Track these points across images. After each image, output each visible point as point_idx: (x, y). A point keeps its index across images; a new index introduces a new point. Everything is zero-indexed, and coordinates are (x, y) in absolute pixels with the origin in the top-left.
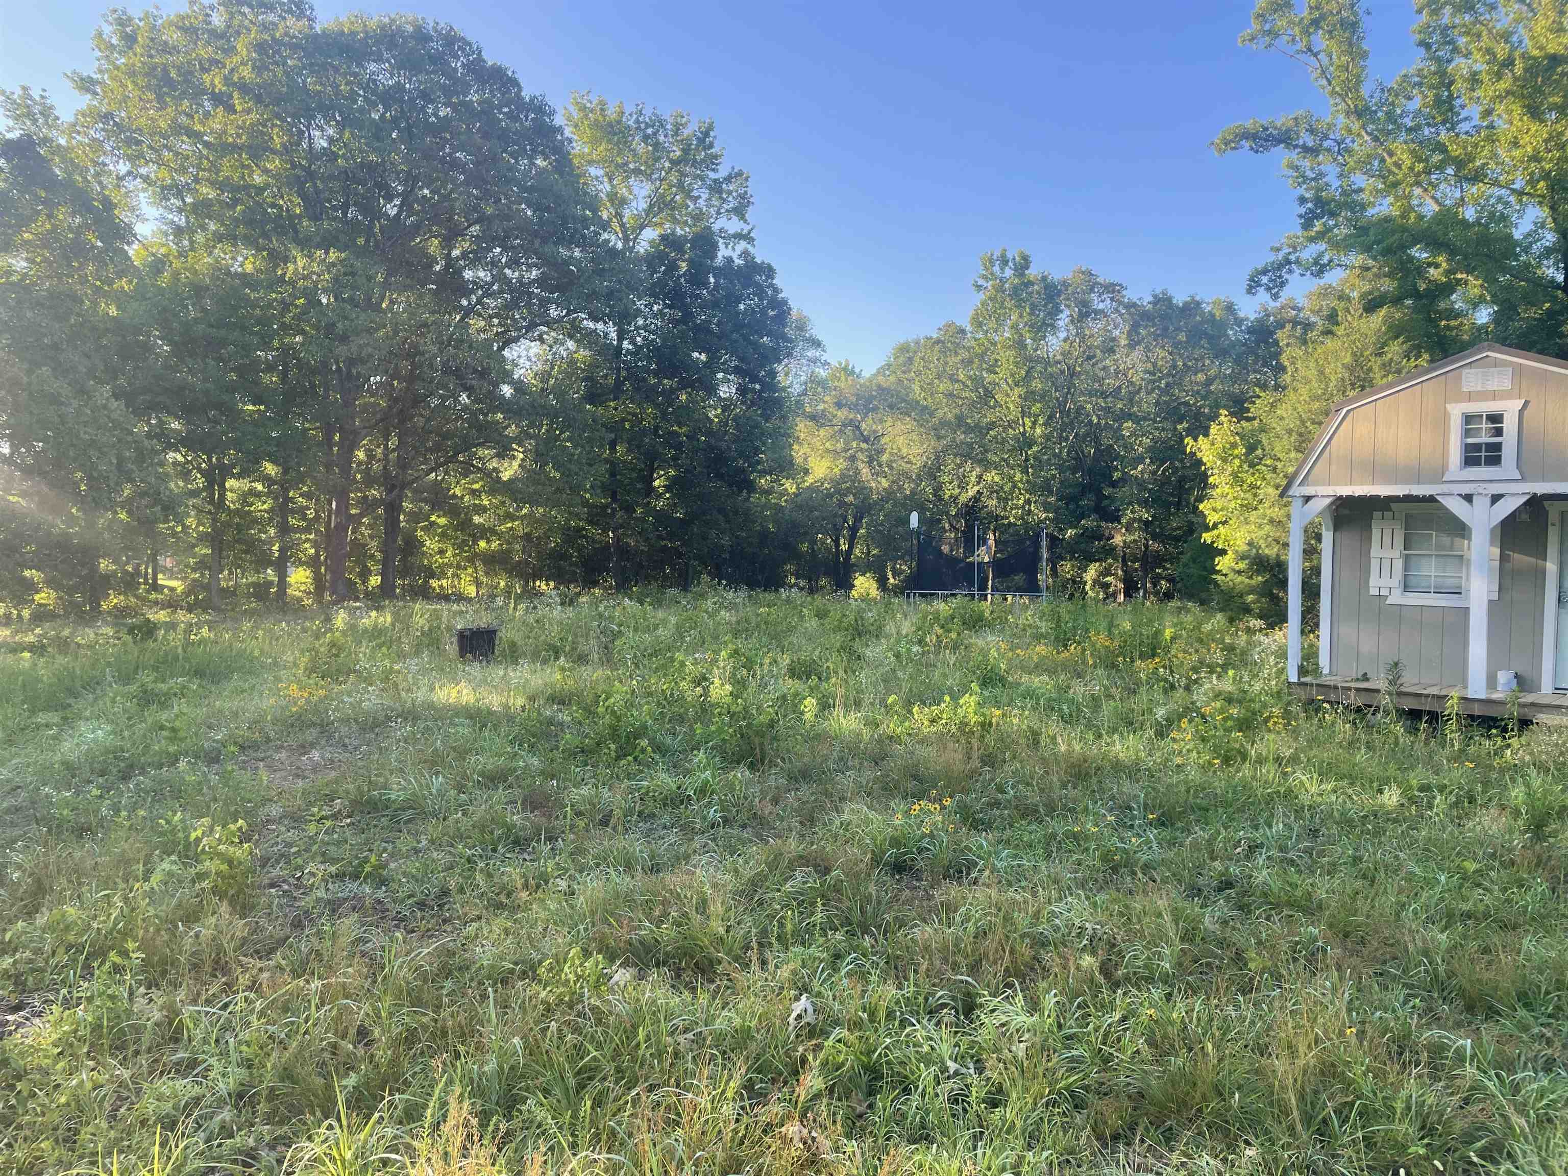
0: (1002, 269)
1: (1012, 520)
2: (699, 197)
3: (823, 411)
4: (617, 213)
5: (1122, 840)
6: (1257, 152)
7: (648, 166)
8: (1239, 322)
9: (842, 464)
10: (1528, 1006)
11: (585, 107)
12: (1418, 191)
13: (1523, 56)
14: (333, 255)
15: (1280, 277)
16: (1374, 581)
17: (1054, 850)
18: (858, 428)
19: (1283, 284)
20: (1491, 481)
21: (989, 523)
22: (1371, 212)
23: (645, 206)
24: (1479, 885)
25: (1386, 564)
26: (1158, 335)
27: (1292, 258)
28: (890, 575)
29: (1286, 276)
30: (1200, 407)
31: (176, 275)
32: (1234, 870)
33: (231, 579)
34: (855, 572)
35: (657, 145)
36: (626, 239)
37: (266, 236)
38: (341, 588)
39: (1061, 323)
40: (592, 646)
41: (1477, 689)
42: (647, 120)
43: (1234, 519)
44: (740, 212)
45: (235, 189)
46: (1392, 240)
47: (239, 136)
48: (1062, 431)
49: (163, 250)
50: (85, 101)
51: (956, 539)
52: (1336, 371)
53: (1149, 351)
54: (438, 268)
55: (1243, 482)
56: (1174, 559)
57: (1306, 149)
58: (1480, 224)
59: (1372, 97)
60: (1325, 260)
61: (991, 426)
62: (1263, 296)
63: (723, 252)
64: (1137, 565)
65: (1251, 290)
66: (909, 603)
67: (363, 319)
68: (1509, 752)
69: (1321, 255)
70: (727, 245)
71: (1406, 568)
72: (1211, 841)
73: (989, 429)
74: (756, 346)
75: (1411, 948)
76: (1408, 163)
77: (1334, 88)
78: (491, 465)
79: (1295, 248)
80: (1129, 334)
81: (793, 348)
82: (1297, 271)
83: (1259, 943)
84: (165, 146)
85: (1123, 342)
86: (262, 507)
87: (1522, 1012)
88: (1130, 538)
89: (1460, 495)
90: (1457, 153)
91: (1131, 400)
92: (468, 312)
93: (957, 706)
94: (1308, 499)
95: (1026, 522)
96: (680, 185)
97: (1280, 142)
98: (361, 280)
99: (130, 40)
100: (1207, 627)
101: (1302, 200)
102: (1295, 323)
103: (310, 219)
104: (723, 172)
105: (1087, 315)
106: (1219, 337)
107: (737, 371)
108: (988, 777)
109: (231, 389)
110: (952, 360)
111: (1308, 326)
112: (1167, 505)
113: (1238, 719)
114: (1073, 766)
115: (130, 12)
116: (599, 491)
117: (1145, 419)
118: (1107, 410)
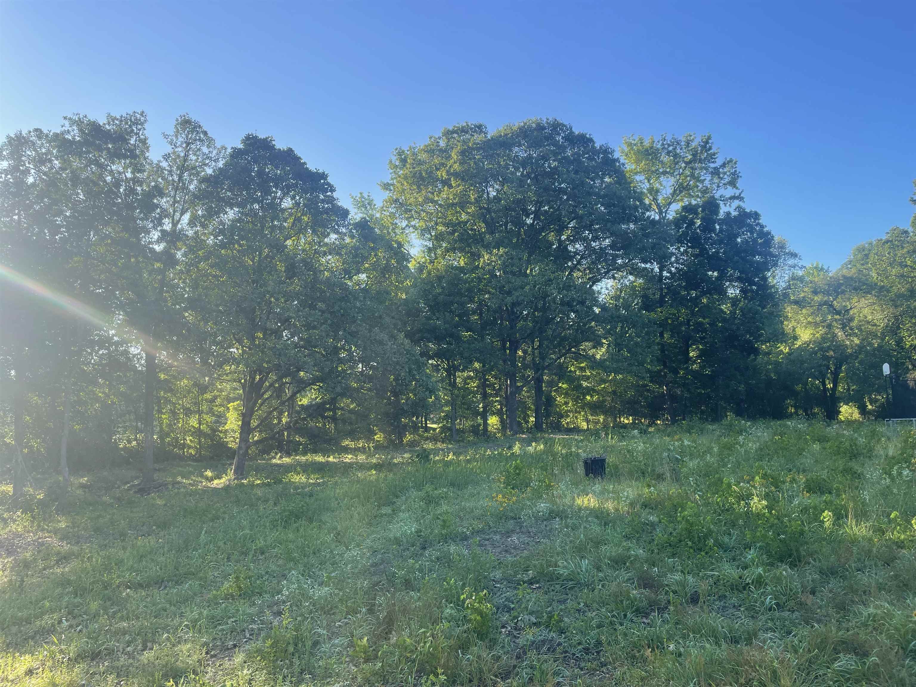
2: (705, 179)
3: (803, 297)
4: (654, 199)
7: (671, 168)
11: (631, 144)
14: (502, 251)
23: (671, 191)
28: (868, 404)
31: (429, 273)
33: (460, 424)
34: (840, 402)
35: (676, 156)
36: (661, 213)
37: (469, 245)
38: (515, 427)
40: (665, 470)
42: (669, 142)
44: (733, 183)
45: (454, 225)
47: (455, 199)
49: (423, 260)
50: (387, 195)
54: (555, 247)
63: (723, 209)
66: (890, 429)
67: (517, 281)
70: (725, 204)
74: (752, 263)
78: (591, 352)
81: (777, 261)
84: (422, 210)
86: (473, 384)
92: (573, 269)
96: (692, 176)
98: (516, 261)
99: (404, 161)
103: (489, 234)
104: (719, 162)
107: (739, 279)
109: (456, 326)
110: (900, 252)
115: (403, 148)
116: (656, 363)
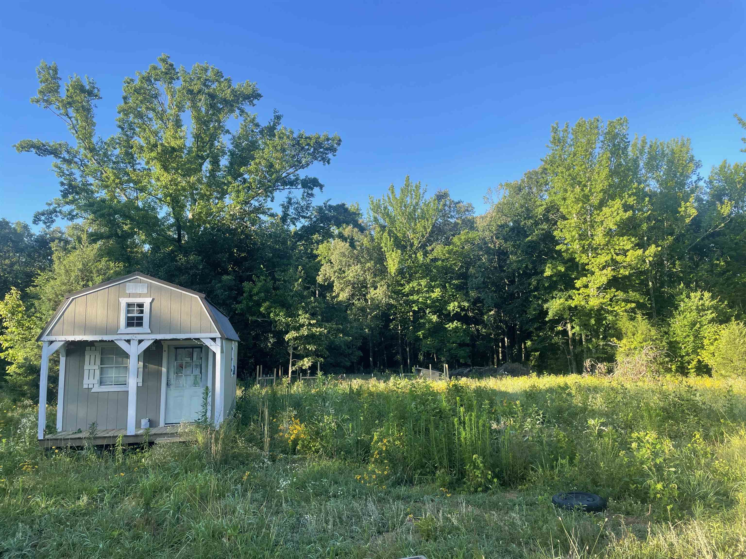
6: (39, 155)
8: (31, 235)
12: (118, 190)
13: (161, 144)
15: (51, 218)
16: (85, 381)
19: (53, 221)
20: (138, 334)
22: (96, 195)
24: (119, 543)
25: (92, 372)
27: (58, 209)
29: (54, 218)
30: (7, 277)
41: (131, 430)
43: (17, 346)
46: (105, 211)
52: (74, 272)
57: (64, 160)
58: (144, 210)
59: (97, 144)
60: (75, 213)
62: (41, 225)
65: (35, 222)
68: (143, 460)
69: (72, 211)
71: (101, 374)
76: (112, 178)
77: (79, 135)
79: (59, 205)
82: (60, 216)
89: (125, 340)
90: (134, 178)
94: (51, 342)
97: (51, 153)
101: (62, 184)
102: (60, 240)
106: (19, 242)
111: (67, 242)
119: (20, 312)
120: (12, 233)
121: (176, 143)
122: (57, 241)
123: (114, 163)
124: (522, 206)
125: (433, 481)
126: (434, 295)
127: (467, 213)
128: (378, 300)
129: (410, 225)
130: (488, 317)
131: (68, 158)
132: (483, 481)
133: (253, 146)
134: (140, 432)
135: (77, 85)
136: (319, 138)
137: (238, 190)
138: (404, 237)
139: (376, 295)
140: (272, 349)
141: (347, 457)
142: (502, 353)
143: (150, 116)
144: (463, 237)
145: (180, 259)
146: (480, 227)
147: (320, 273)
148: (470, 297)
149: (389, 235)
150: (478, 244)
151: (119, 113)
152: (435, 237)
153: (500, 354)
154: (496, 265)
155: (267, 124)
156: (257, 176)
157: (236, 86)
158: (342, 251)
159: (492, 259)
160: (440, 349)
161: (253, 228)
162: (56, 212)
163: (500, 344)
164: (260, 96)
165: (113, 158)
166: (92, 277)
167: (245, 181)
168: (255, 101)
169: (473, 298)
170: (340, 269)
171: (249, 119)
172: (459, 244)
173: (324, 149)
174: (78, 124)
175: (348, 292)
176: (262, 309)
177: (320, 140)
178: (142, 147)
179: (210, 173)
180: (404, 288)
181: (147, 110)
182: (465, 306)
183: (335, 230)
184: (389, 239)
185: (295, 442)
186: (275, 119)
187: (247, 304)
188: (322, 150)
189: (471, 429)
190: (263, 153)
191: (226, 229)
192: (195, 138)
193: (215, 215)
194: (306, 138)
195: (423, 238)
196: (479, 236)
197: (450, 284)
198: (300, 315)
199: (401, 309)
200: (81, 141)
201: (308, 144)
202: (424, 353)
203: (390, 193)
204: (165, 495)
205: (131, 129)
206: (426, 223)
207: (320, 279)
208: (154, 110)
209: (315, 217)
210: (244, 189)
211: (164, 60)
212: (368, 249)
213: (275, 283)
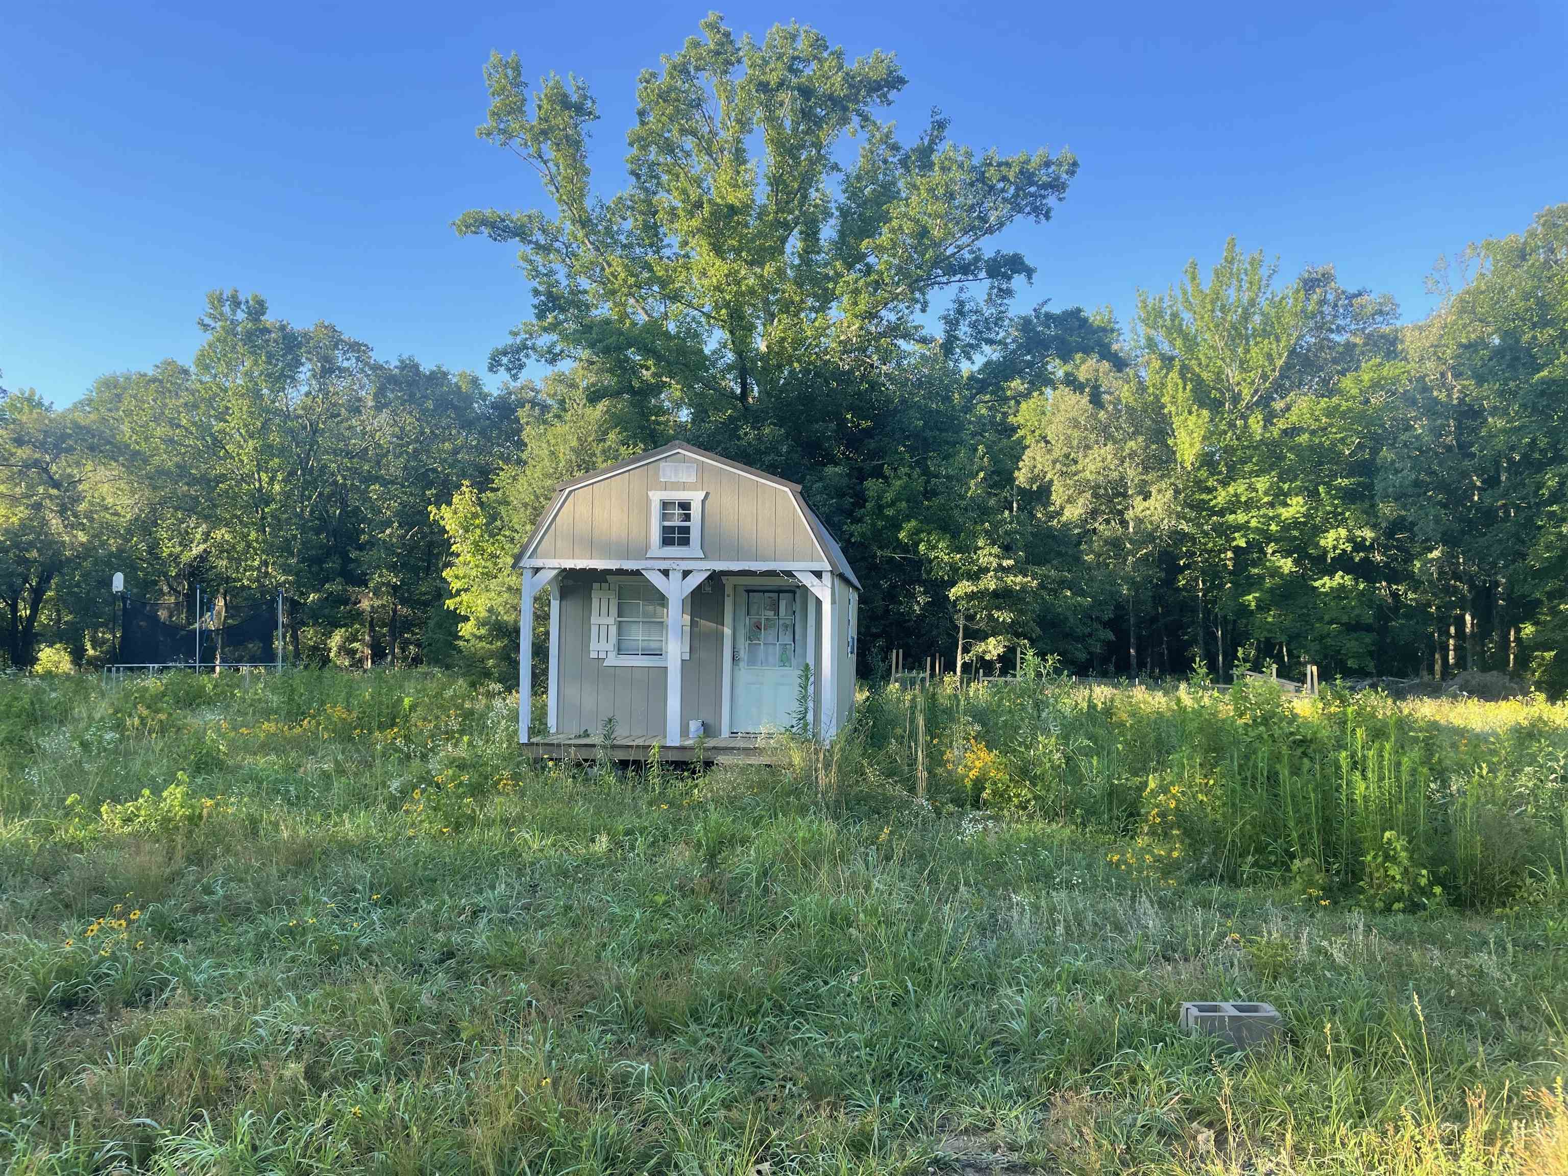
0: (234, 312)
1: (246, 582)
5: (343, 927)
6: (495, 239)
8: (484, 397)
9: (22, 512)
10: (698, 1020)
12: (632, 301)
13: (709, 201)
15: (519, 360)
16: (594, 645)
17: (265, 950)
18: (46, 470)
19: (521, 367)
20: (683, 559)
21: (218, 585)
22: (594, 312)
24: (666, 915)
25: (603, 629)
26: (406, 401)
27: (529, 343)
28: (88, 646)
29: (524, 360)
30: (448, 475)
32: (456, 938)
34: (39, 642)
39: (302, 376)
41: (674, 739)
43: (475, 587)
46: (611, 340)
48: (304, 489)
51: (177, 604)
52: (565, 453)
53: (397, 415)
55: (484, 550)
56: (422, 624)
57: (539, 247)
58: (679, 338)
59: (593, 210)
60: (557, 350)
61: (222, 478)
62: (503, 375)
64: (385, 630)
65: (491, 369)
66: (109, 679)
68: (696, 791)
69: (554, 344)
71: (620, 632)
72: (435, 914)
73: (218, 483)
75: (607, 985)
76: (623, 275)
77: (561, 196)
79: (531, 335)
80: (376, 396)
82: (534, 356)
83: (473, 1010)
85: (370, 403)
87: (693, 1027)
88: (377, 603)
89: (660, 570)
90: (660, 274)
91: (378, 463)
93: (161, 799)
94: (537, 570)
95: (262, 586)
97: (516, 234)
100: (449, 693)
101: (536, 292)
102: (534, 403)
105: (331, 371)
106: (466, 409)
108: (192, 878)
110: (171, 402)
111: (545, 408)
112: (415, 570)
113: (471, 785)
114: (295, 853)
117: (393, 483)
118: (354, 471)
119: (478, 526)
120: (454, 393)
121: (736, 197)
122: (528, 406)
123: (624, 247)
124: (1526, 297)
125: (1285, 882)
126: (1286, 513)
127: (1379, 318)
128: (1152, 524)
129: (1233, 351)
130: (1424, 565)
131: (543, 242)
132: (1406, 888)
133: (888, 193)
134: (689, 743)
135: (556, 95)
136: (1028, 162)
137: (857, 288)
138: (1218, 379)
139: (1148, 512)
140: (921, 618)
141: (1089, 821)
142: (1454, 650)
143: (687, 147)
144: (1366, 377)
145: (746, 434)
146: (1411, 352)
147: (1021, 464)
148: (1377, 517)
149: (1183, 376)
150: (1406, 391)
151: (631, 144)
152: (1296, 379)
153: (1451, 653)
154: (1450, 440)
155: (916, 143)
156: (894, 256)
157: (853, 65)
158: (1070, 415)
159: (1443, 426)
160: (1298, 636)
161: (884, 367)
162: (526, 347)
163: (1452, 630)
164: (901, 81)
165: (623, 239)
166: (594, 463)
167: (869, 270)
168: (893, 95)
169: (1387, 519)
170: (1067, 456)
171: (878, 135)
172: (1355, 392)
173: (1038, 186)
174: (559, 174)
175: (1084, 505)
176: (902, 535)
177: (1031, 167)
178: (674, 209)
179: (800, 256)
180: (1215, 498)
181: (682, 135)
182: (1364, 539)
183: (1057, 369)
184: (1181, 386)
185: (979, 785)
186: (933, 128)
187: (874, 525)
188: (1033, 189)
189: (1381, 779)
190: (907, 205)
191: (833, 373)
192: (772, 185)
193: (810, 344)
194: (1000, 165)
195: (1265, 381)
196: (1408, 372)
197: (1328, 485)
198: (981, 548)
199: (1205, 544)
200: (565, 207)
201: (1004, 179)
202: (1259, 641)
203: (1187, 280)
204: (739, 849)
205: (651, 177)
206: (1274, 346)
207: (1021, 477)
208: (694, 133)
209: (1014, 341)
210: (867, 285)
211: (713, 27)
212: (1131, 410)
213: (928, 482)
